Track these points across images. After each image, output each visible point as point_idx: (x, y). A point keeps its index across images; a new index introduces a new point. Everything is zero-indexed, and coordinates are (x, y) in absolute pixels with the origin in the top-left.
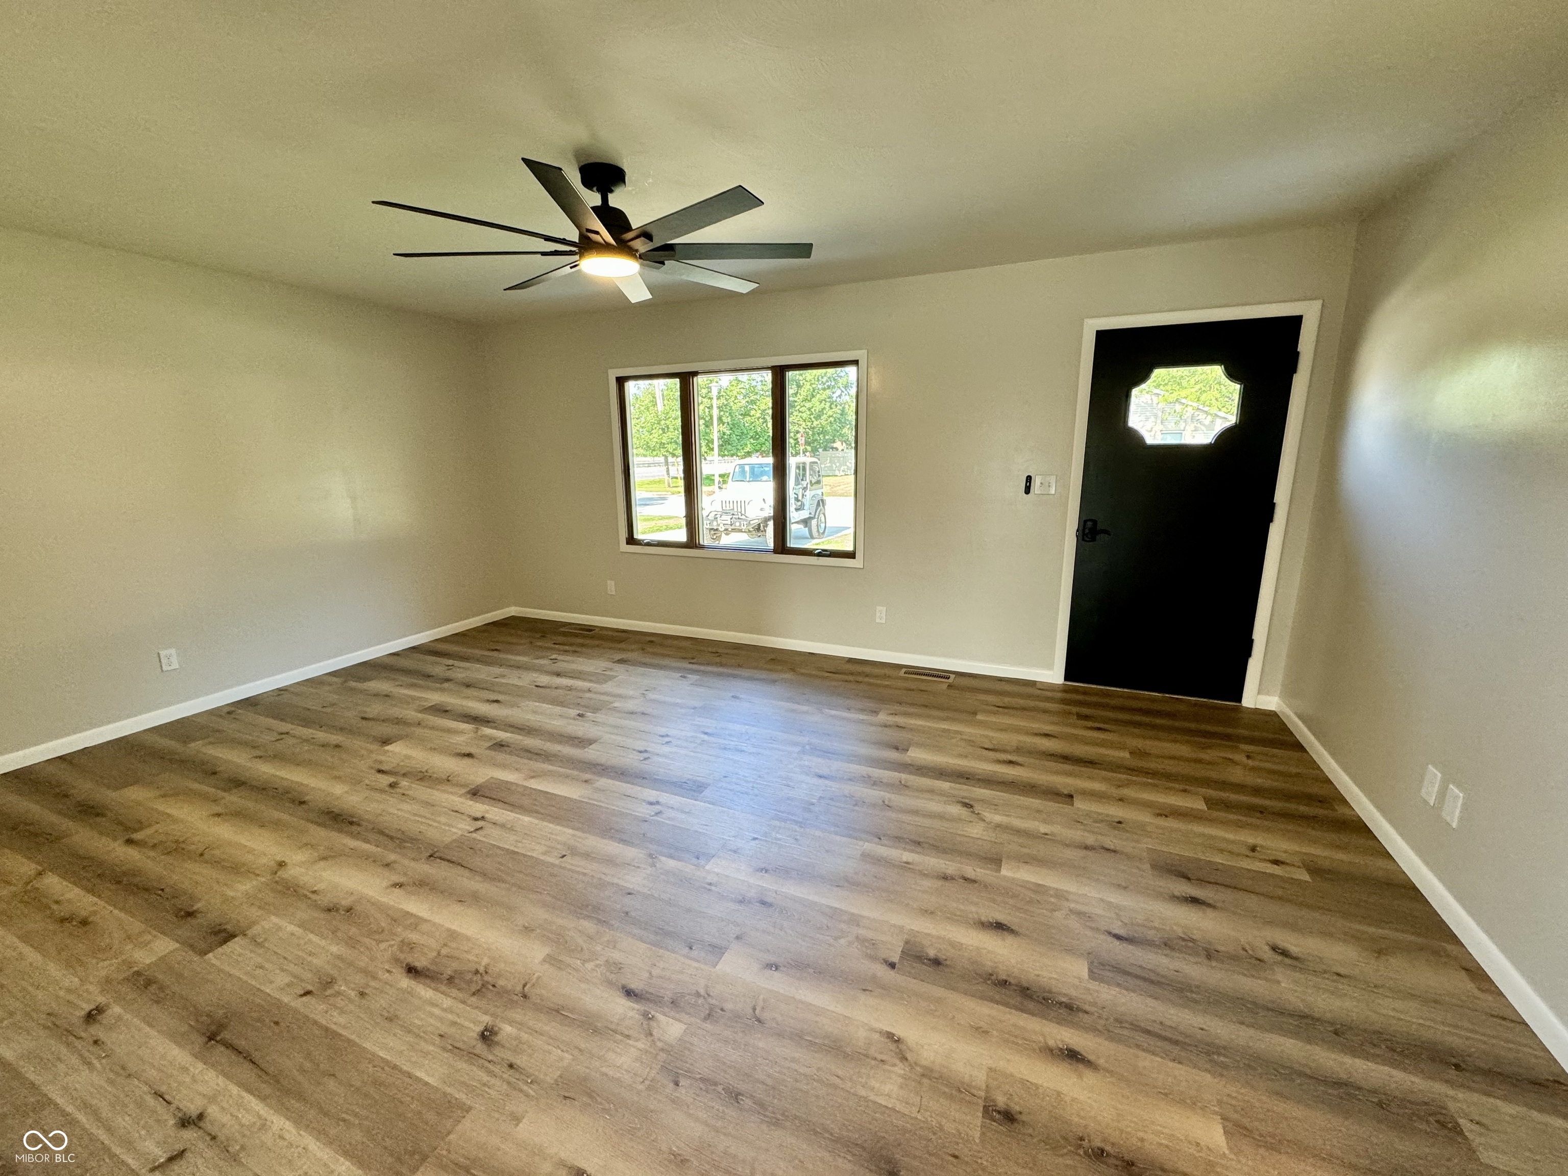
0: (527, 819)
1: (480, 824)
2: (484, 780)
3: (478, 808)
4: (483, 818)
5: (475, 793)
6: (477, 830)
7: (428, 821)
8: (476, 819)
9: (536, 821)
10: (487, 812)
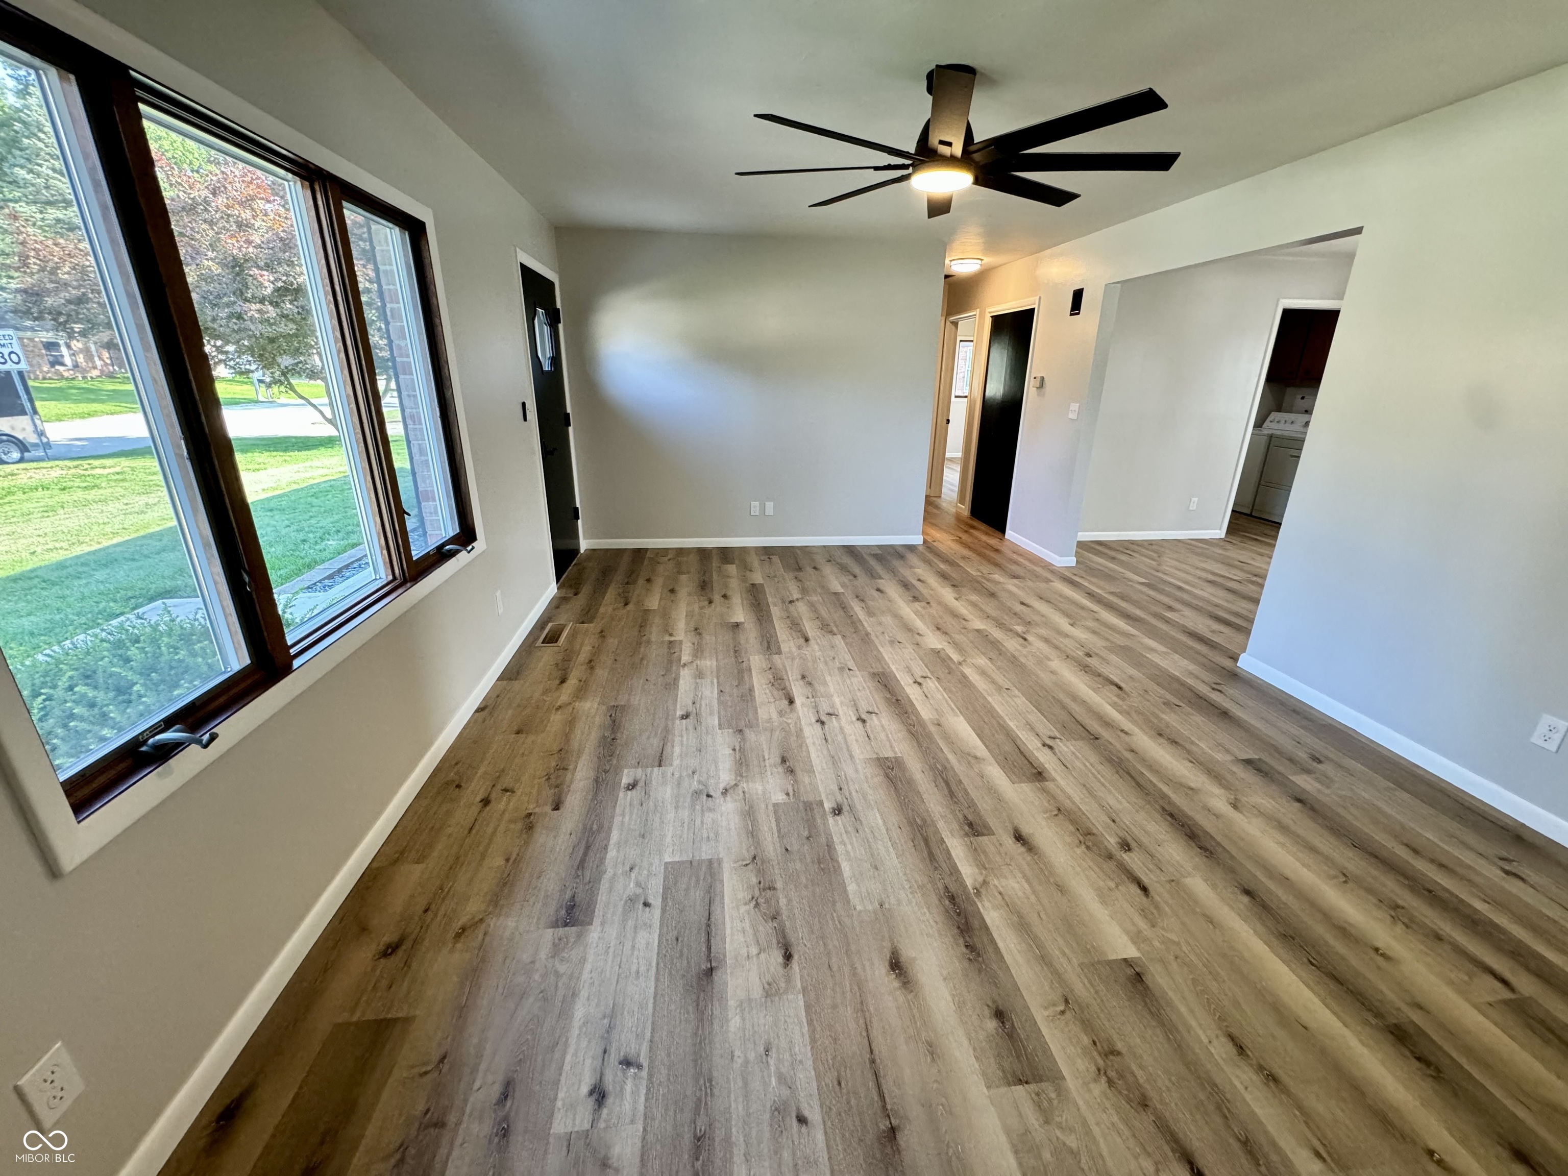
0: (1012, 724)
1: (1049, 742)
2: (1023, 785)
3: (1044, 758)
4: (1044, 745)
5: (1039, 775)
6: (1054, 738)
7: (1094, 771)
8: (1050, 747)
9: (1006, 719)
10: (1038, 749)
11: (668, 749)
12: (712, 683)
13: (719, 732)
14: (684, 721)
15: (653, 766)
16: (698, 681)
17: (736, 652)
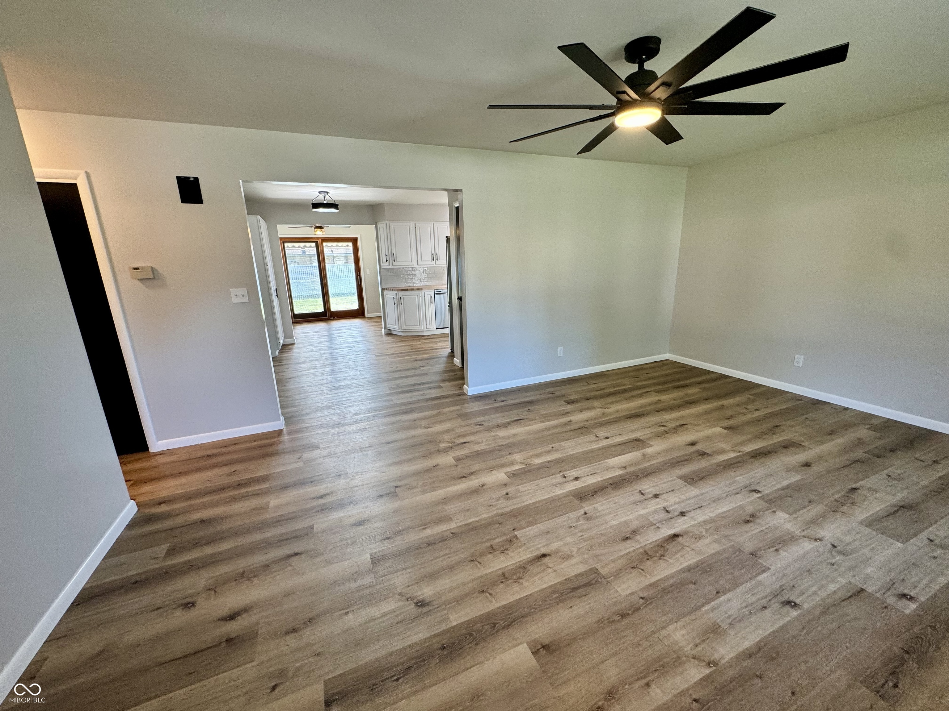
11: (841, 595)
12: (713, 609)
13: (773, 568)
14: (798, 602)
15: (871, 595)
16: (725, 626)
17: (623, 616)
